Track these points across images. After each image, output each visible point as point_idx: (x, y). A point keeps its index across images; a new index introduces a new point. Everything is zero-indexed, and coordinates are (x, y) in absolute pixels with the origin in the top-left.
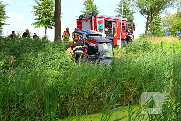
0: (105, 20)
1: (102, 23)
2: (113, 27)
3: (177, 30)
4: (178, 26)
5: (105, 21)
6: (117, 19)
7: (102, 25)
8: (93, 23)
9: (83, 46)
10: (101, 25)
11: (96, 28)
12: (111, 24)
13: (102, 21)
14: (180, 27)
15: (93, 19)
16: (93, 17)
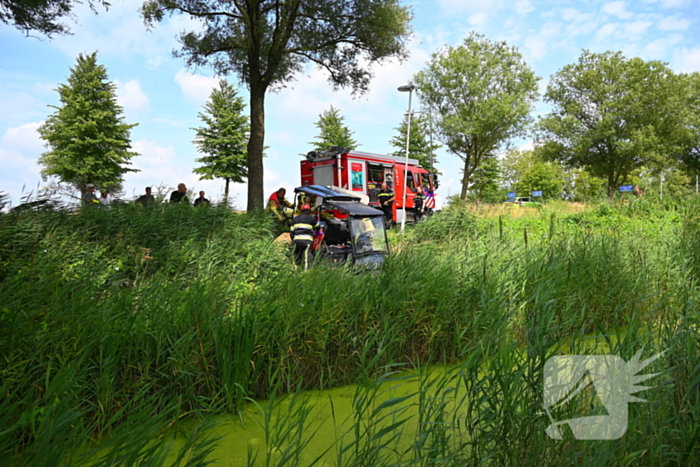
0: (367, 162)
1: (361, 170)
3: (535, 189)
4: (538, 180)
5: (369, 166)
6: (396, 161)
7: (361, 176)
8: (340, 171)
9: (313, 224)
10: (357, 176)
11: (347, 182)
12: (383, 173)
13: (361, 165)
14: (540, 182)
15: (339, 161)
16: (339, 156)
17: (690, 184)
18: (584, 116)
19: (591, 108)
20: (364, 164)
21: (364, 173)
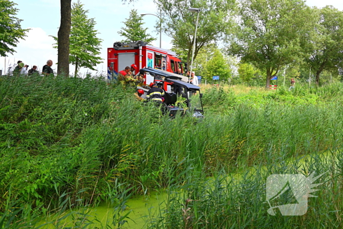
0: (155, 53)
1: (152, 58)
2: (162, 65)
3: (215, 74)
4: (217, 68)
5: (156, 55)
6: (168, 53)
7: (152, 62)
8: (141, 58)
9: (162, 93)
10: (150, 62)
11: (145, 65)
12: (161, 60)
13: (152, 54)
14: (218, 70)
15: (141, 51)
16: (141, 48)
17: (300, 77)
18: (255, 29)
19: (259, 24)
20: (153, 53)
21: (153, 60)
